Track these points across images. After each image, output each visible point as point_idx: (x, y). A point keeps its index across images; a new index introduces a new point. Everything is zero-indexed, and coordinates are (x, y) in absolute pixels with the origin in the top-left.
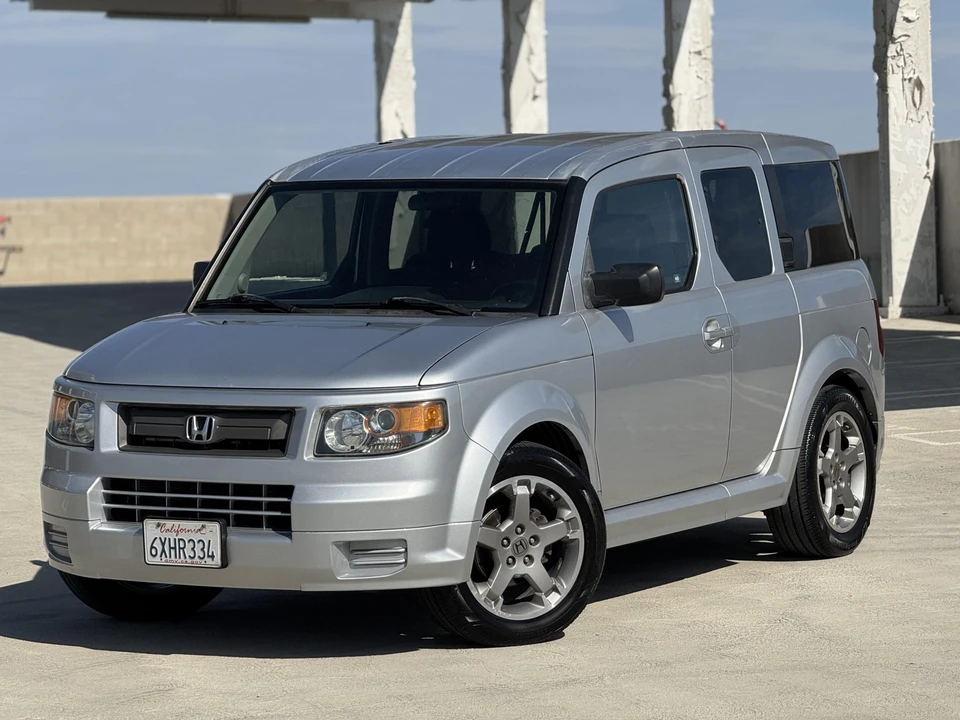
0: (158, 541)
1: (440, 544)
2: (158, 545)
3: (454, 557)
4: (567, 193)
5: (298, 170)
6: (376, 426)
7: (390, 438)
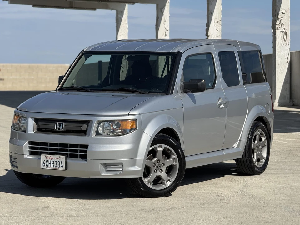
0: (45, 161)
1: (134, 164)
2: (45, 163)
3: (138, 169)
4: (176, 57)
5: (92, 48)
6: (115, 127)
7: (119, 131)
